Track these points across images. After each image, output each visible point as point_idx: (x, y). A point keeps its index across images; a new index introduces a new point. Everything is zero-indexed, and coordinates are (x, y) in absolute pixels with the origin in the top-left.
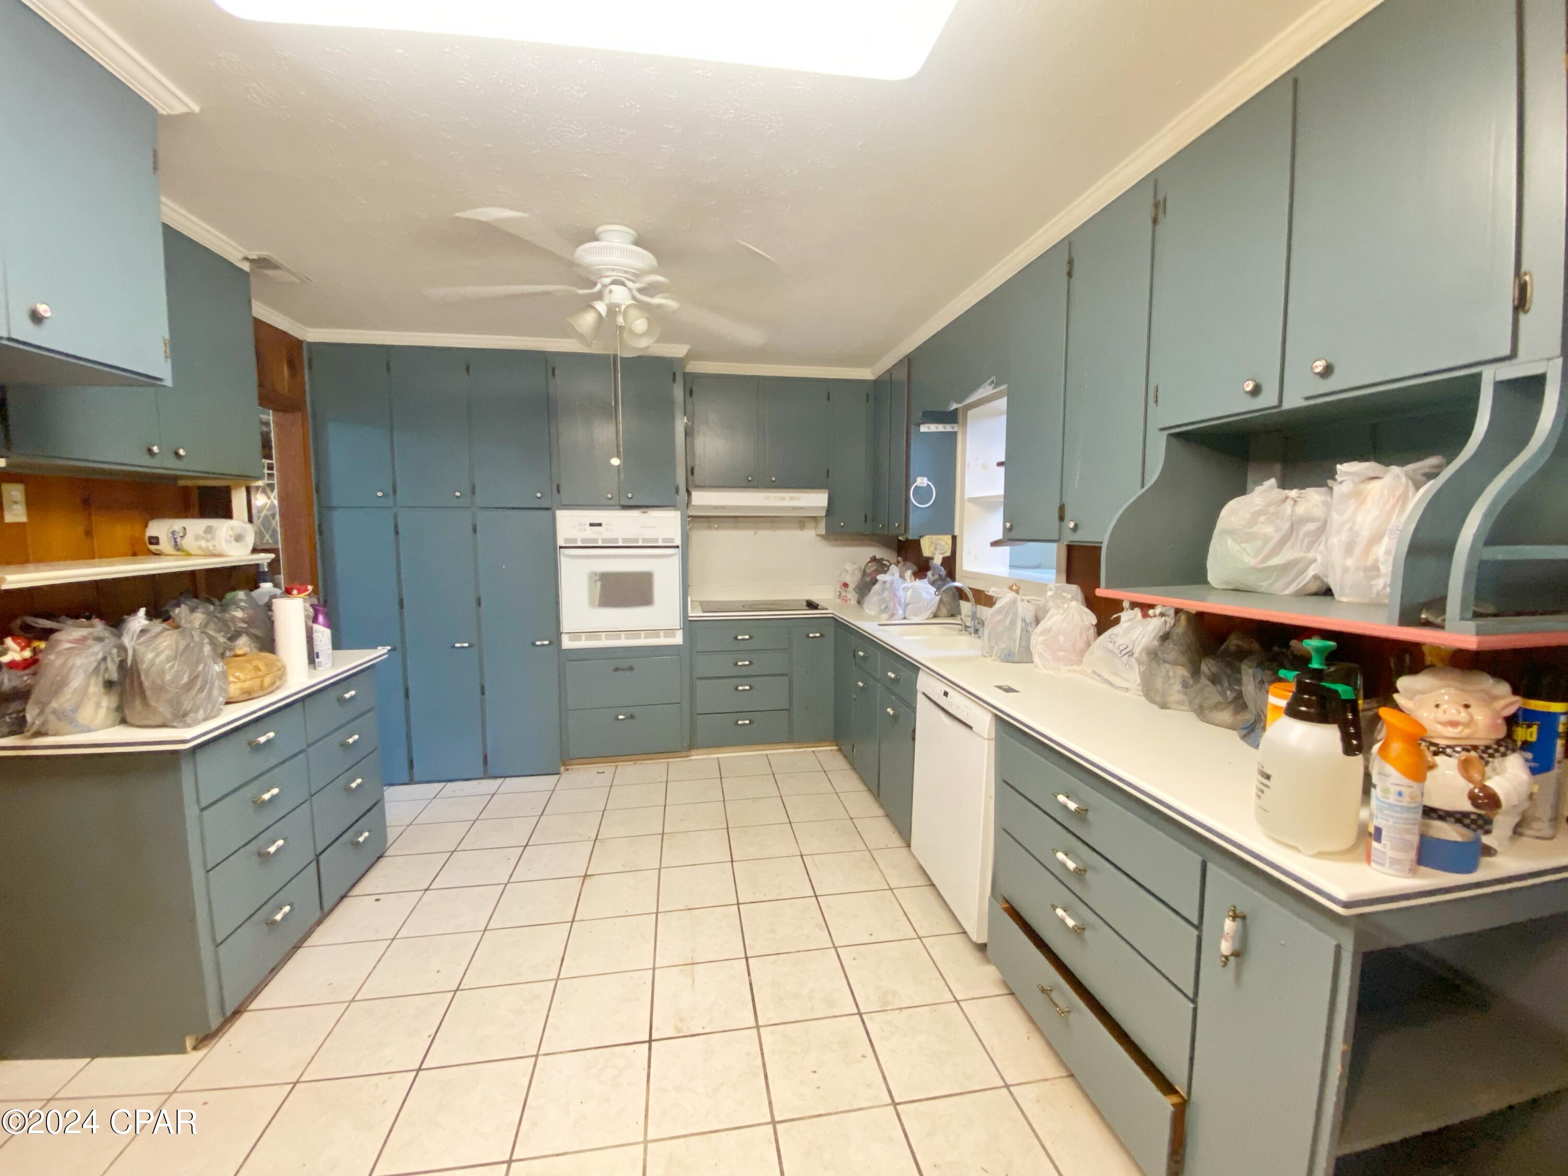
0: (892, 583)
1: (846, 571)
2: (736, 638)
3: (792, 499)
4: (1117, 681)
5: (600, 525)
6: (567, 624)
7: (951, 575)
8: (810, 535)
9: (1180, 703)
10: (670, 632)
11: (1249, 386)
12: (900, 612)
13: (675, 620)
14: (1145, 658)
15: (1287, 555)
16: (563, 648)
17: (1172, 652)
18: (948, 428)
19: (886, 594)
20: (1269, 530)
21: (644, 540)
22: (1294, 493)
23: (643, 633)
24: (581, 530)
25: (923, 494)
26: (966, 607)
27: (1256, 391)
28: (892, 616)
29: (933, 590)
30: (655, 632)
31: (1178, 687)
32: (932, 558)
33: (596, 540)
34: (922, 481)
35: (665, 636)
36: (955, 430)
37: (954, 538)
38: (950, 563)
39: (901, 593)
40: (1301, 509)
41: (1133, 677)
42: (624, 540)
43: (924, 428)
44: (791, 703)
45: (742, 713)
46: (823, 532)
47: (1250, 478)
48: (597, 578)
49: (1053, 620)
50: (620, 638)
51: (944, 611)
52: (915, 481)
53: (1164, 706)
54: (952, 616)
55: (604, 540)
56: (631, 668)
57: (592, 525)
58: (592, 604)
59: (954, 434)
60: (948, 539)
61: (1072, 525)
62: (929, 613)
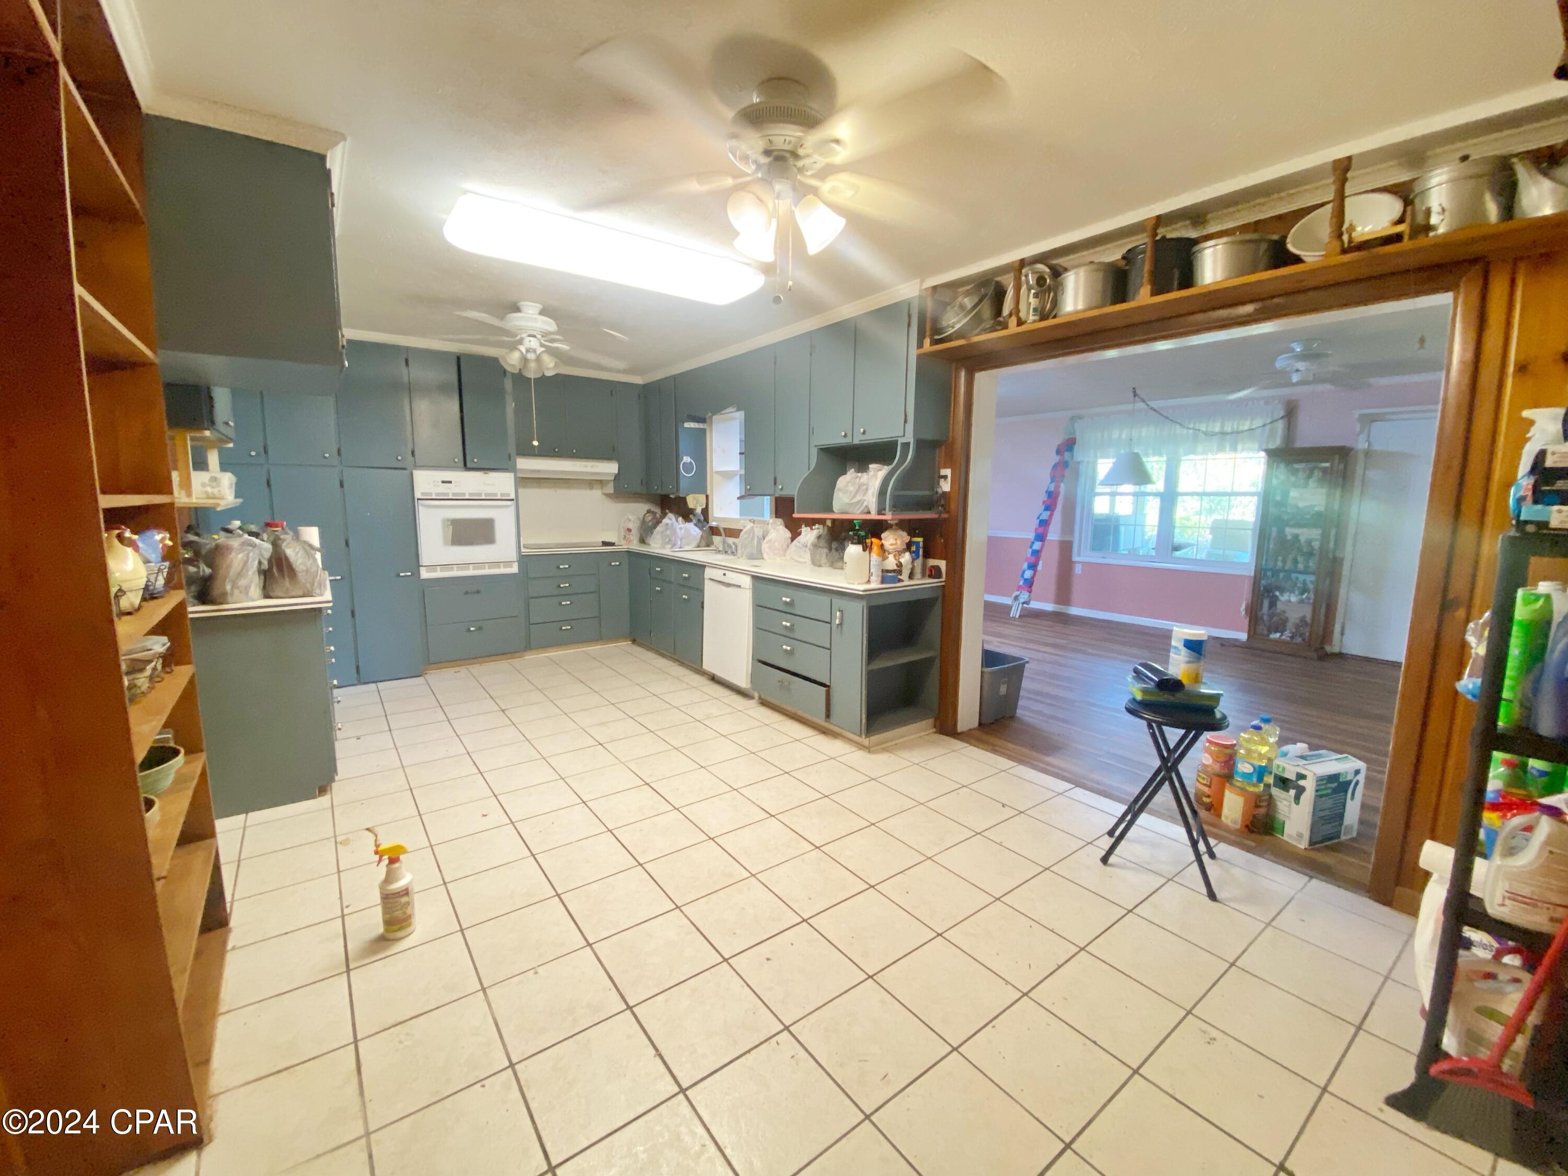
0: (672, 524)
1: (630, 520)
2: (558, 567)
3: (592, 467)
4: (801, 560)
5: (450, 482)
6: (425, 559)
7: (706, 520)
8: (596, 494)
9: (826, 564)
10: (508, 564)
11: (843, 434)
12: (679, 543)
13: (513, 556)
14: (812, 548)
15: (858, 498)
16: (422, 578)
17: (823, 543)
18: (701, 426)
19: (668, 532)
20: (851, 489)
21: (486, 494)
22: (860, 474)
23: (486, 565)
24: (435, 486)
25: (688, 467)
26: (717, 539)
27: (845, 436)
28: (674, 545)
29: (697, 530)
30: (497, 564)
31: (824, 556)
32: (695, 509)
33: (447, 494)
34: (687, 459)
35: (505, 567)
36: (705, 427)
37: (707, 497)
38: (705, 511)
39: (678, 531)
40: (862, 481)
41: (807, 557)
42: (470, 494)
43: (687, 425)
44: (600, 612)
45: (567, 621)
46: (612, 491)
47: (848, 466)
48: (449, 523)
49: (772, 535)
50: (468, 569)
51: (704, 543)
52: (682, 459)
53: (820, 566)
54: (708, 546)
55: (454, 494)
56: (478, 592)
57: (443, 482)
58: (445, 543)
59: (704, 430)
60: (704, 496)
61: (780, 487)
62: (695, 543)
